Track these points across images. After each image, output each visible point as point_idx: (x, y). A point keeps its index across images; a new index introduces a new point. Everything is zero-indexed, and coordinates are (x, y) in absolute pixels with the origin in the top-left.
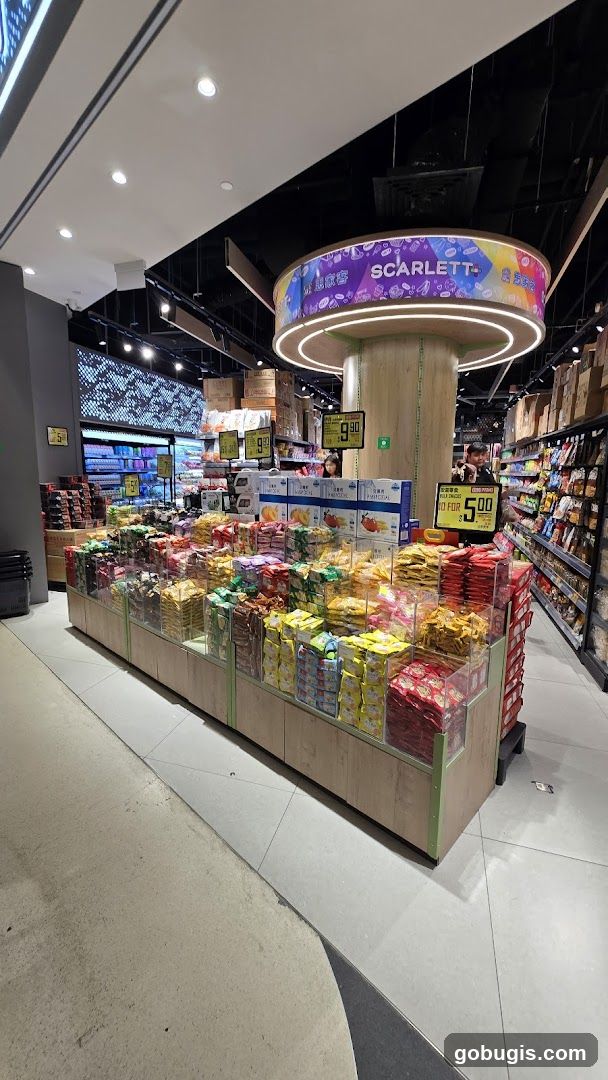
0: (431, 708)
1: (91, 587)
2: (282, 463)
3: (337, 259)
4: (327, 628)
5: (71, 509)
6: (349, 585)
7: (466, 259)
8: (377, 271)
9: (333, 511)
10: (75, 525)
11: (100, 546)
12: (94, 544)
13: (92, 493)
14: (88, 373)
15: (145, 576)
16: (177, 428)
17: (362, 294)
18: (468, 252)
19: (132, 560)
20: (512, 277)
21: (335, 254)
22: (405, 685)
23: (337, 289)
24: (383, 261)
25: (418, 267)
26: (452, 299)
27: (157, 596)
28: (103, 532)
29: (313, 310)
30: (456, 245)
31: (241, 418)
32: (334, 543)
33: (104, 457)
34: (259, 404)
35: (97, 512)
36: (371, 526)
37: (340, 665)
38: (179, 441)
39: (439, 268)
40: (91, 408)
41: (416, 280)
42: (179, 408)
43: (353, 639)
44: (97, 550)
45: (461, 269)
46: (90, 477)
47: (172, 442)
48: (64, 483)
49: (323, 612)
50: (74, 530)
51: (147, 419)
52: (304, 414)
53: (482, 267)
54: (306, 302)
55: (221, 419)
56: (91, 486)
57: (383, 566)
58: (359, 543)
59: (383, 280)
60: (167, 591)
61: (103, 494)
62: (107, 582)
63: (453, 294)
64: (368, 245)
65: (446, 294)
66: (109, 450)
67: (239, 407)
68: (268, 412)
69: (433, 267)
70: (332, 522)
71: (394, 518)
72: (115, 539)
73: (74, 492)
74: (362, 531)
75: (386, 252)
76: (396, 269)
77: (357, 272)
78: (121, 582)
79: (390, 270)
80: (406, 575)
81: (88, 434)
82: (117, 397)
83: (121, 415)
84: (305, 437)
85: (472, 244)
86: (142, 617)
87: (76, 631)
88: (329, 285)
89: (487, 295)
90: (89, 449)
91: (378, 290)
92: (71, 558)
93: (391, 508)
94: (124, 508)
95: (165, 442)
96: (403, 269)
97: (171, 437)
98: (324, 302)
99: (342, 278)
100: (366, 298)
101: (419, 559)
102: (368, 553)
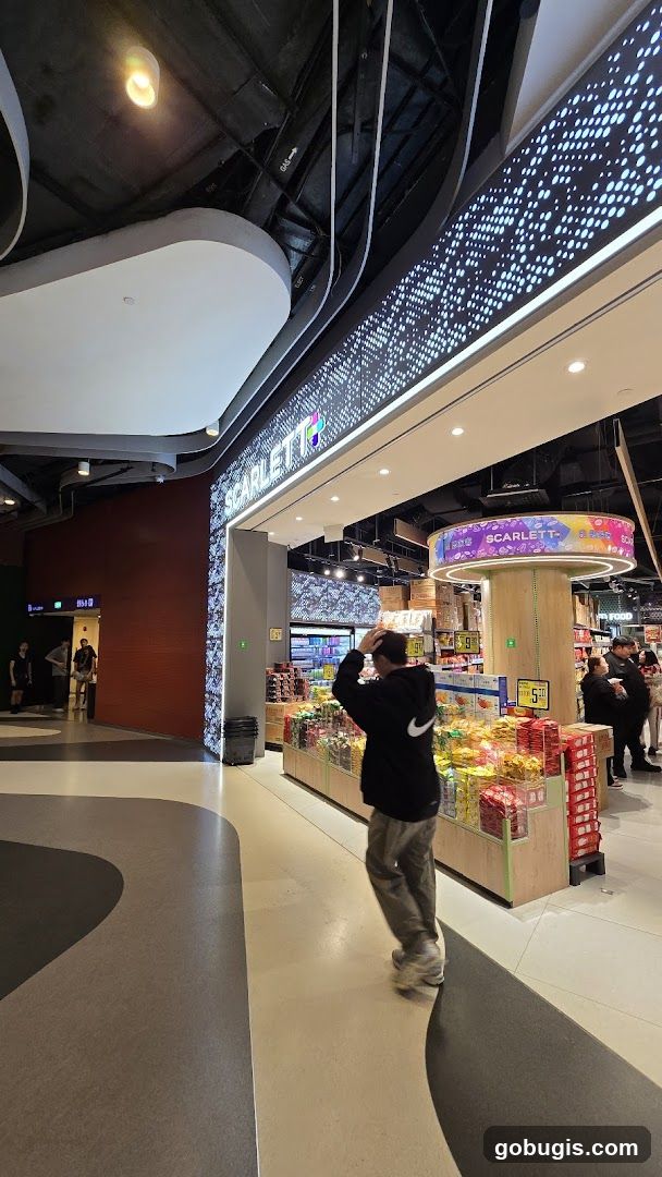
0: (500, 806)
1: (302, 744)
2: (442, 651)
3: (465, 531)
4: (453, 766)
5: (282, 687)
6: (469, 741)
7: (550, 528)
8: (490, 539)
9: (461, 694)
10: (284, 700)
11: (309, 715)
12: (304, 712)
13: (296, 675)
14: (297, 588)
15: (341, 734)
16: (357, 621)
17: (481, 552)
18: (550, 524)
19: (330, 724)
20: (588, 535)
21: (464, 528)
22: (489, 793)
23: (466, 548)
24: (494, 533)
25: (516, 536)
26: (543, 553)
27: (349, 747)
28: (309, 705)
29: (451, 559)
30: (541, 521)
31: (408, 618)
32: (462, 715)
33: (302, 647)
34: (424, 605)
35: (299, 689)
36: (484, 705)
37: (456, 785)
38: (357, 631)
39: (531, 535)
40: (297, 613)
41: (516, 543)
42: (359, 605)
43: (464, 770)
44: (307, 718)
45: (547, 535)
46: (294, 662)
47: (353, 632)
48: (278, 668)
49: (451, 757)
50: (283, 704)
51: (334, 617)
52: (464, 606)
53: (564, 532)
54: (446, 554)
55: (392, 618)
56: (295, 669)
57: (487, 730)
58: (476, 716)
59: (494, 544)
60: (355, 744)
61: (302, 676)
62: (314, 738)
63: (543, 550)
64: (483, 523)
65: (538, 551)
66: (305, 642)
67: (406, 608)
68: (430, 612)
69: (527, 535)
70: (461, 701)
71: (494, 700)
72: (318, 710)
73: (285, 675)
74: (478, 707)
75: (495, 528)
76: (502, 537)
77: (478, 538)
78: (324, 739)
79: (498, 538)
80: (500, 735)
81: (295, 631)
82: (315, 602)
83: (317, 615)
84: (466, 627)
85: (553, 519)
86: (338, 762)
87: (287, 775)
88: (460, 546)
89: (568, 548)
90: (295, 642)
91: (492, 549)
92: (288, 722)
93: (495, 693)
94: (323, 688)
95: (347, 632)
96: (507, 537)
97: (352, 629)
98: (458, 556)
99: (469, 542)
100: (484, 554)
101: (505, 725)
102: (482, 722)
